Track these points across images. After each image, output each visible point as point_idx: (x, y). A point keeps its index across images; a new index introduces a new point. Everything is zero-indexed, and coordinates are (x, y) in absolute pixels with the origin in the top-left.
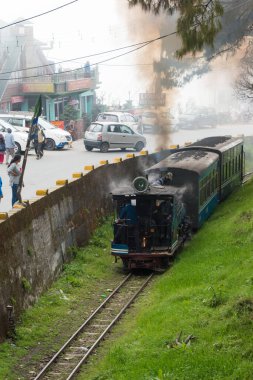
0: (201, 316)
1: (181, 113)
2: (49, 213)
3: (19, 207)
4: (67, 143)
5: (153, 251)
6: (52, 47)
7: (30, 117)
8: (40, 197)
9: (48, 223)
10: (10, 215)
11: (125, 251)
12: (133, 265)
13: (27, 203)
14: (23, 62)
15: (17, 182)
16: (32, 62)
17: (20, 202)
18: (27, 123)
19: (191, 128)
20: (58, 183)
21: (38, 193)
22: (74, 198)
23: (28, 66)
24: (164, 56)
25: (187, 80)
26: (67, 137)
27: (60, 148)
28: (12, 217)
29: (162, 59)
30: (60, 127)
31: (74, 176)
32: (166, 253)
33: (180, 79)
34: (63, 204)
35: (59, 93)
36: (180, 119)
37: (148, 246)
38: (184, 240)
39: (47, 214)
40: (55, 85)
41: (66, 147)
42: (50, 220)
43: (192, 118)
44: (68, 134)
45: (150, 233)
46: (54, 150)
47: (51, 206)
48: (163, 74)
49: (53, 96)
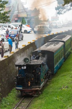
0: (70, 81)
1: (63, 22)
2: (26, 51)
3: (17, 50)
4: (31, 31)
5: (33, 88)
6: (26, 4)
7: (20, 24)
8: (23, 47)
9: (26, 54)
10: (15, 52)
11: (21, 88)
12: (24, 94)
13: (20, 49)
14: (18, 8)
15: (17, 43)
16: (21, 8)
17: (18, 48)
18: (19, 26)
19: (66, 27)
20: (28, 43)
21: (23, 46)
22: (33, 47)
23: (19, 9)
24: (58, 5)
25: (65, 12)
26: (31, 30)
27: (29, 33)
28: (15, 53)
29: (58, 6)
30: (29, 27)
31: (33, 41)
32: (38, 89)
33: (63, 12)
34: (30, 49)
35: (28, 17)
36: (63, 24)
37: (31, 85)
38: (47, 82)
39: (25, 52)
40: (27, 15)
41: (30, 32)
42: (26, 53)
43: (66, 24)
44: (31, 29)
45: (31, 80)
46: (27, 33)
47: (26, 49)
48: (58, 11)
49: (27, 18)
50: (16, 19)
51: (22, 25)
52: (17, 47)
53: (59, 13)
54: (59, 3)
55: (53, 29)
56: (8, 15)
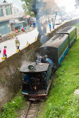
5: (39, 94)
8: (57, 28)
11: (27, 94)
32: (44, 94)
34: (61, 28)
40: (59, 10)
47: (59, 29)
48: (76, 7)
49: (58, 12)
50: (53, 13)
51: (56, 16)
52: (54, 28)
53: (76, 8)
54: (76, 2)
55: (73, 17)
56: (48, 11)
